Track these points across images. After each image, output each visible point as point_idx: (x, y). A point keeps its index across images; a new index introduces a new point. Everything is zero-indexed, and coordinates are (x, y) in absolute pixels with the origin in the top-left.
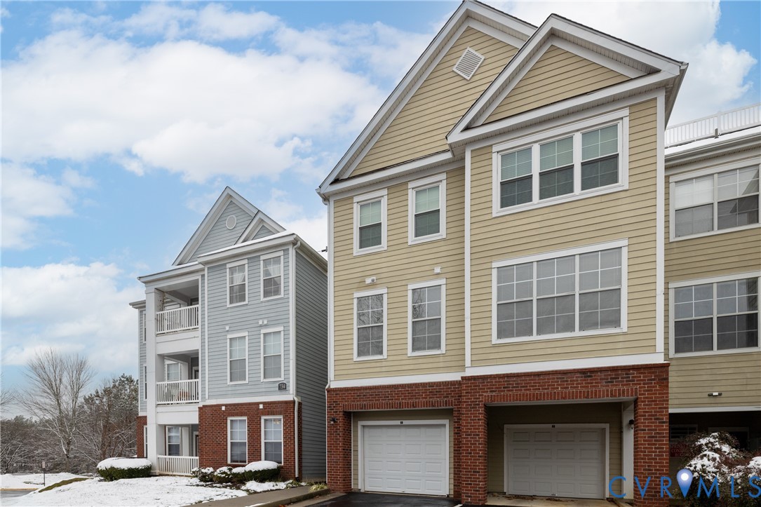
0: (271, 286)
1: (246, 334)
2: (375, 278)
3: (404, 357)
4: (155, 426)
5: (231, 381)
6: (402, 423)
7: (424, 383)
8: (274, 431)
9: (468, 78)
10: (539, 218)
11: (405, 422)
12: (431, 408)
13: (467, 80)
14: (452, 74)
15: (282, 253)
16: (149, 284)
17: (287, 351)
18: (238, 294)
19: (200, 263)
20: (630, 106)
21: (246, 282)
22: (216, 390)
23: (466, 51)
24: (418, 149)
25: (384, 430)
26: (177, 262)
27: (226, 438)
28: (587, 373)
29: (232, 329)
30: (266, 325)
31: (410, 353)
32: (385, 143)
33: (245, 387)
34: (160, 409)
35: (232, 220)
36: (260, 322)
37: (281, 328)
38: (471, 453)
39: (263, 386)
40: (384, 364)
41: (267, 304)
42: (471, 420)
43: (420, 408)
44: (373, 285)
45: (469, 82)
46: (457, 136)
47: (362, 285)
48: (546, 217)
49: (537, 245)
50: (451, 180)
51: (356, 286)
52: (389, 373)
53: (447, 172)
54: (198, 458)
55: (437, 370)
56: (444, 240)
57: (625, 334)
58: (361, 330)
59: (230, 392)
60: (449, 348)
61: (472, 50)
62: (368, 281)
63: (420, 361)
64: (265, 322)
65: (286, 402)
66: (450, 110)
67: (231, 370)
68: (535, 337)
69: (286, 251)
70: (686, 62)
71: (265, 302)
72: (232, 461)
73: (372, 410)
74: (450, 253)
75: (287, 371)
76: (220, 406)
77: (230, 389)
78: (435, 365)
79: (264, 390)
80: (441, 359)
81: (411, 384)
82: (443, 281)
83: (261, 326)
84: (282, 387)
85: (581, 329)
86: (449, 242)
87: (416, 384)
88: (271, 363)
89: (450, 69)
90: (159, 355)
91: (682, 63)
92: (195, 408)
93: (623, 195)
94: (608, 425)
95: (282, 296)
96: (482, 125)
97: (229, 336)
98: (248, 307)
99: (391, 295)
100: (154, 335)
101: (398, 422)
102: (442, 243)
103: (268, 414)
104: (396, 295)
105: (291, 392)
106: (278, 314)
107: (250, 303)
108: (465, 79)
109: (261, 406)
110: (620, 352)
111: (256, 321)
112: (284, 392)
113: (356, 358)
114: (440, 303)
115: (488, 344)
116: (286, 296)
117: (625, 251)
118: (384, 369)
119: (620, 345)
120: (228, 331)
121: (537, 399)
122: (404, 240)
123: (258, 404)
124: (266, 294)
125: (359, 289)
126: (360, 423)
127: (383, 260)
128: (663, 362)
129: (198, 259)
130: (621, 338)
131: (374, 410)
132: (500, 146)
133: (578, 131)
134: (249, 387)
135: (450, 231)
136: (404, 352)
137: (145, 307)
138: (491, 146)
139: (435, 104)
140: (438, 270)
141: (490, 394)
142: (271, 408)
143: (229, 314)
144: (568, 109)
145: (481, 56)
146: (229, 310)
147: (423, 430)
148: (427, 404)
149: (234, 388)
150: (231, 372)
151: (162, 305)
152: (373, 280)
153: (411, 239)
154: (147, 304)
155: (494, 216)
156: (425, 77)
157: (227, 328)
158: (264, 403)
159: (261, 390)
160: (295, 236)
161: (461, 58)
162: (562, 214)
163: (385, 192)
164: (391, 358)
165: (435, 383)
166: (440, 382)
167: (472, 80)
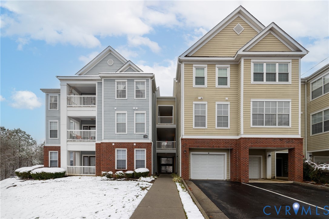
0: (139, 94)
1: (126, 112)
2: (202, 97)
3: (214, 129)
4: (66, 151)
5: (117, 132)
6: (209, 153)
7: (223, 139)
8: (141, 155)
9: (239, 34)
10: (266, 88)
11: (210, 153)
12: (225, 148)
13: (238, 34)
14: (232, 31)
15: (145, 80)
16: (61, 81)
17: (148, 122)
18: (122, 94)
19: (100, 76)
20: (292, 59)
21: (126, 89)
22: (109, 136)
23: (238, 24)
24: (220, 53)
25: (200, 156)
26: (79, 73)
27: (115, 158)
28: (281, 139)
29: (117, 109)
30: (137, 110)
31: (216, 127)
32: (206, 47)
33: (126, 136)
34: (69, 143)
35: (110, 61)
36: (134, 108)
37: (145, 112)
38: (244, 165)
39: (135, 136)
40: (206, 131)
41: (137, 101)
42: (244, 153)
43: (221, 148)
44: (201, 100)
45: (238, 35)
46: (241, 52)
47: (197, 99)
48: (268, 87)
49: (265, 96)
50: (232, 68)
51: (194, 99)
52: (208, 134)
53: (231, 65)
54: (95, 167)
55: (227, 134)
56: (229, 88)
57: (290, 128)
58: (196, 116)
59: (116, 137)
60: (231, 127)
61: (239, 24)
62: (200, 98)
63: (220, 131)
64: (137, 108)
65: (148, 143)
66: (231, 43)
67: (117, 127)
68: (264, 126)
69: (148, 80)
70: (309, 51)
71: (137, 100)
72: (117, 168)
73: (201, 148)
74: (231, 93)
75: (148, 130)
76: (112, 143)
77: (117, 136)
78: (226, 133)
79: (136, 137)
80: (228, 131)
81: (218, 139)
82: (229, 103)
83: (134, 110)
84: (145, 137)
85: (278, 125)
86: (231, 89)
87: (220, 139)
88: (140, 127)
89: (232, 29)
90: (68, 116)
91: (308, 51)
92: (94, 143)
93: (290, 86)
94: (262, 156)
95: (146, 98)
96: (248, 51)
97: (116, 112)
98: (127, 101)
99: (209, 105)
100: (66, 106)
101: (207, 153)
102: (228, 89)
103: (138, 148)
104: (211, 105)
105: (150, 139)
106: (143, 106)
107: (128, 99)
108: (237, 34)
109: (135, 144)
110: (289, 134)
111: (132, 107)
112: (146, 139)
113: (194, 127)
114: (228, 111)
115: (249, 127)
116: (147, 99)
117: (290, 103)
118: (206, 133)
119: (289, 132)
120: (116, 110)
121: (266, 147)
122: (214, 85)
123: (133, 143)
124: (137, 96)
125: (195, 100)
126: (191, 153)
127: (205, 91)
128: (300, 137)
129: (99, 74)
130: (289, 129)
131: (202, 148)
132: (253, 60)
133: (277, 62)
134: (127, 136)
135: (231, 86)
136: (214, 127)
137: (60, 92)
138: (251, 59)
139: (226, 39)
140: (227, 99)
141: (251, 144)
142: (140, 145)
143: (117, 102)
144: (276, 54)
145: (243, 28)
146: (117, 101)
147: (215, 156)
148: (224, 146)
149: (119, 136)
150: (117, 128)
151: (70, 93)
152: (201, 98)
153: (217, 85)
154: (61, 91)
155: (251, 83)
156: (223, 28)
157: (115, 108)
158: (136, 143)
159: (134, 137)
160: (153, 75)
161: (236, 26)
162: (273, 88)
163: (206, 66)
164: (209, 129)
165: (227, 139)
166: (229, 139)
167: (239, 35)
